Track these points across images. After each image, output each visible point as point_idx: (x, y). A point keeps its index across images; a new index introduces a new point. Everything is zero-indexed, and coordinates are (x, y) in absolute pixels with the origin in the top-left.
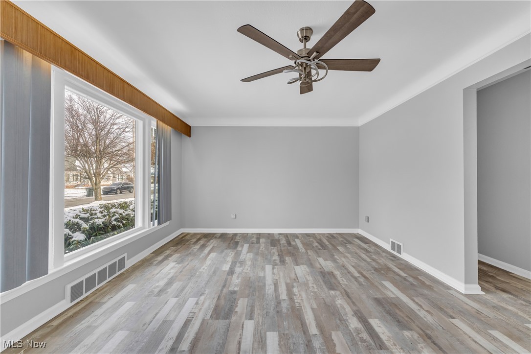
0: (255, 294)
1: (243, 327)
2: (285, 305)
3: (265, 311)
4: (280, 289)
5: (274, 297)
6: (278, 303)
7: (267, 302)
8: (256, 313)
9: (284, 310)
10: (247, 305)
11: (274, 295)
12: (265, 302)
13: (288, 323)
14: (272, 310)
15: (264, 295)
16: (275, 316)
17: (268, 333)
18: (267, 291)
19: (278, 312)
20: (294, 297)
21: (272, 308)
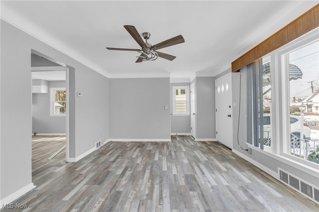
0: (176, 188)
1: (177, 172)
2: (158, 181)
3: (168, 178)
4: (158, 193)
5: (163, 186)
6: (161, 182)
7: (167, 183)
8: (173, 177)
9: (158, 178)
10: (179, 181)
11: (163, 187)
12: (169, 183)
13: (157, 173)
14: (165, 178)
15: (170, 188)
16: (163, 175)
17: (167, 170)
18: (168, 191)
19: (162, 178)
20: (150, 186)
21: (165, 179)
